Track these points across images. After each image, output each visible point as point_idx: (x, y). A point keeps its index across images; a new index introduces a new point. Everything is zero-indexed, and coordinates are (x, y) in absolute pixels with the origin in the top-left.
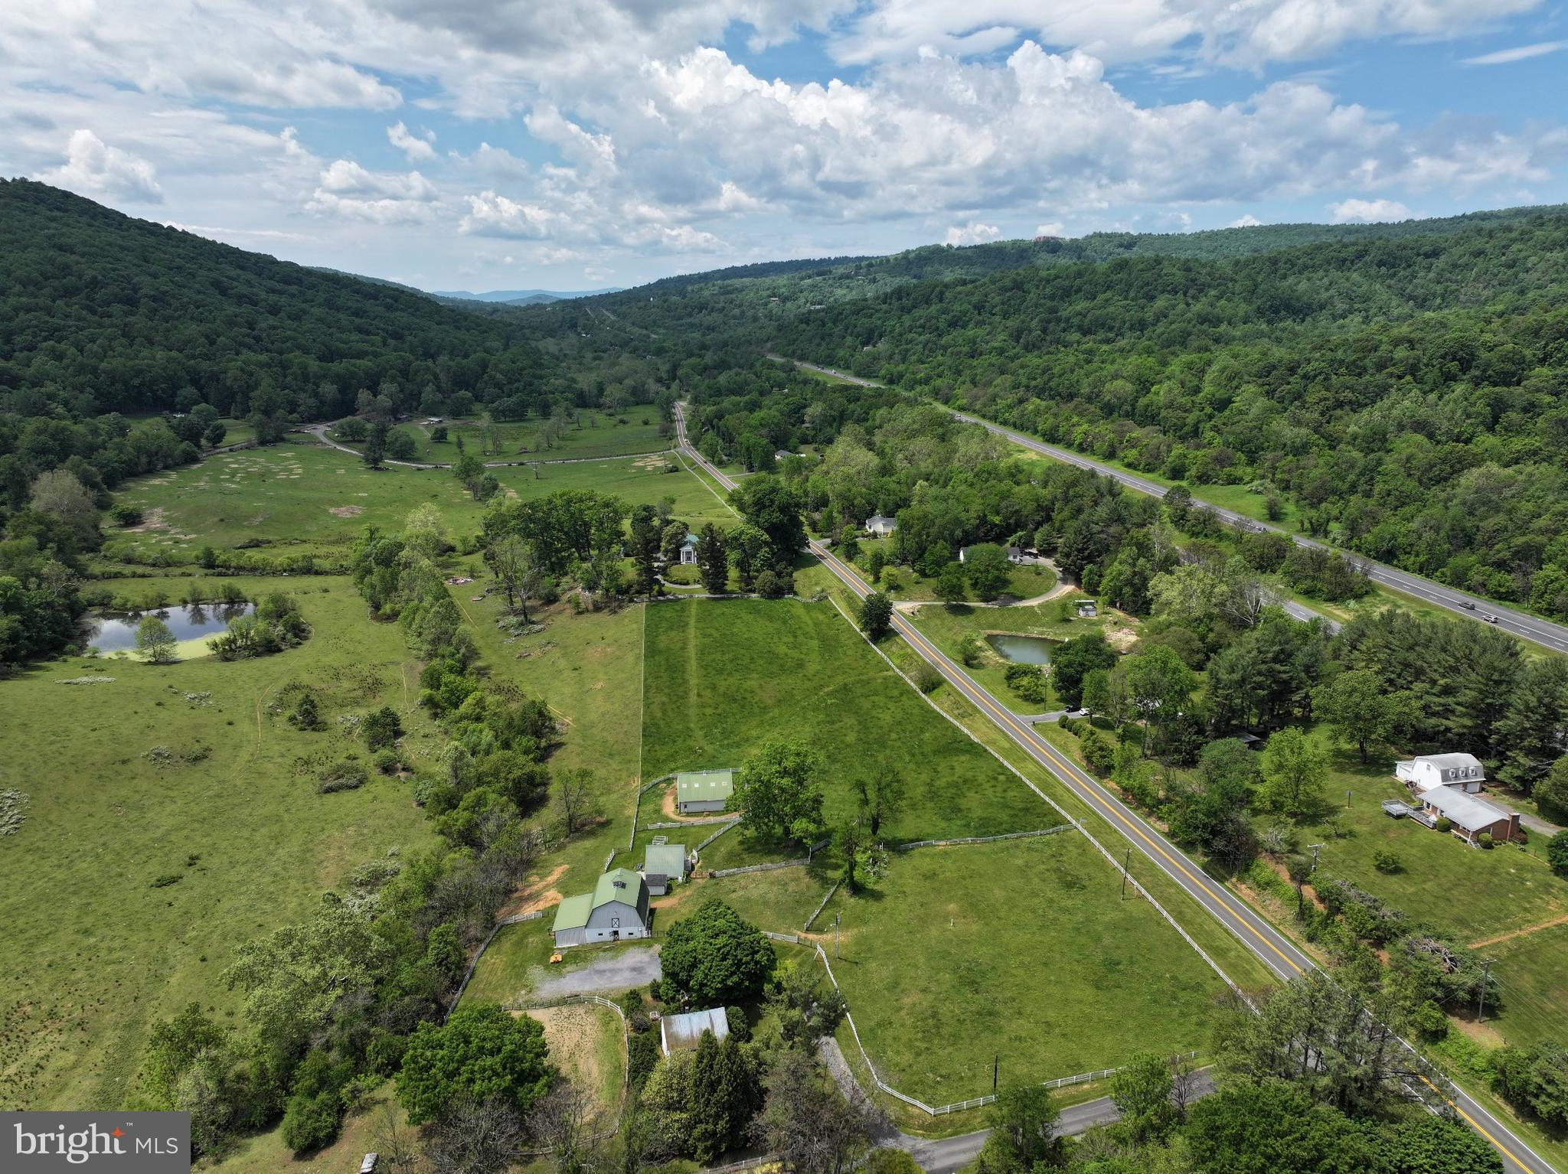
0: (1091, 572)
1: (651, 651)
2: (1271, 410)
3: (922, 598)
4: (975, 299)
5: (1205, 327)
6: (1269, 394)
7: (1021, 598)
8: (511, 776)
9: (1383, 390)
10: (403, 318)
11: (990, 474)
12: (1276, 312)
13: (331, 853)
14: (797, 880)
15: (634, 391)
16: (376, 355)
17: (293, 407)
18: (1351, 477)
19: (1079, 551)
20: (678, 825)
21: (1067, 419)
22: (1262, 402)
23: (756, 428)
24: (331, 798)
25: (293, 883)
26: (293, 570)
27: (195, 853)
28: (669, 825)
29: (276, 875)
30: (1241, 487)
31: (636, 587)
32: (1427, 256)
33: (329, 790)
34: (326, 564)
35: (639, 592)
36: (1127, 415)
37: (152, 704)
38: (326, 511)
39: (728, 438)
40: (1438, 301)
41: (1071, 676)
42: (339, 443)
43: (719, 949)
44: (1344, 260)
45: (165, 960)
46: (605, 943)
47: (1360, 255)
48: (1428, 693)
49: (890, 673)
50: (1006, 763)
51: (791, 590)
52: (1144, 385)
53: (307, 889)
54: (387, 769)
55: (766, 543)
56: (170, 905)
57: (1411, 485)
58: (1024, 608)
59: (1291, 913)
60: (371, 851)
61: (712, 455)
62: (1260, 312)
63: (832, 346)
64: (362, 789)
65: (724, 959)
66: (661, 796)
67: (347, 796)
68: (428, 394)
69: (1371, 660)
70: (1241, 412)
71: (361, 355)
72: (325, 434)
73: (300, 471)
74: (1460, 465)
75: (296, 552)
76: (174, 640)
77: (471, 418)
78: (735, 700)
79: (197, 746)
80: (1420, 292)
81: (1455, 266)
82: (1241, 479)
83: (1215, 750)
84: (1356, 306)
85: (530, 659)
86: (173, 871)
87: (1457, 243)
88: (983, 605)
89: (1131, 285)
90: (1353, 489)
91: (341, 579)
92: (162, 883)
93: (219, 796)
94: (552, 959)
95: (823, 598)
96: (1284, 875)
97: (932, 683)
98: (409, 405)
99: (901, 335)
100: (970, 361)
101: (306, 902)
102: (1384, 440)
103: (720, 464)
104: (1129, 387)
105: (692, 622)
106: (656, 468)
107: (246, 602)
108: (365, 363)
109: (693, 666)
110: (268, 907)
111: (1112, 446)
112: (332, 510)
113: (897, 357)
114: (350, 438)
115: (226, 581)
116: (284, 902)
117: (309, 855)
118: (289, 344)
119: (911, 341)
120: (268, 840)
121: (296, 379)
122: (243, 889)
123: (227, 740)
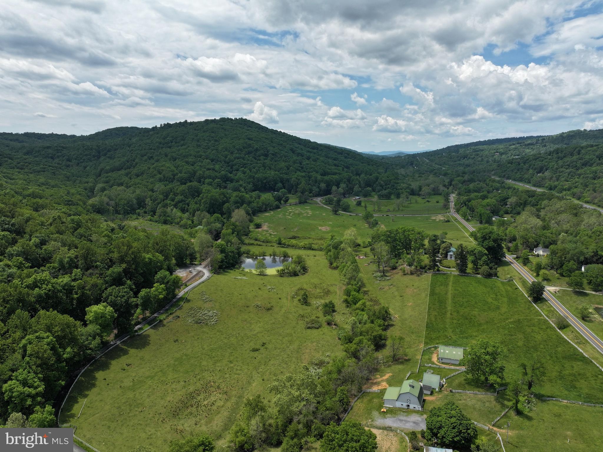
1: (433, 293)
3: (561, 286)
8: (373, 334)
13: (307, 351)
14: (490, 402)
15: (434, 190)
16: (340, 174)
17: (311, 191)
20: (438, 367)
23: (485, 206)
24: (309, 331)
25: (294, 359)
26: (305, 248)
27: (265, 342)
28: (434, 366)
29: (288, 355)
31: (428, 267)
33: (309, 328)
34: (316, 247)
35: (429, 269)
37: (258, 288)
38: (318, 228)
39: (472, 210)
42: (324, 204)
43: (452, 424)
45: (252, 377)
46: (403, 409)
49: (541, 318)
51: (496, 275)
53: (298, 362)
54: (329, 324)
55: (486, 254)
56: (255, 358)
60: (321, 353)
61: (464, 216)
64: (320, 330)
65: (454, 428)
66: (432, 353)
67: (315, 331)
68: (356, 188)
71: (335, 174)
72: (320, 201)
73: (311, 213)
75: (306, 242)
76: (266, 268)
77: (370, 198)
78: (467, 319)
79: (269, 305)
85: (384, 290)
86: (257, 347)
88: (594, 293)
91: (320, 253)
92: (255, 350)
93: (274, 323)
94: (382, 410)
95: (511, 280)
97: (563, 326)
98: (349, 192)
99: (557, 169)
100: (593, 181)
101: (297, 367)
103: (468, 220)
105: (451, 283)
106: (440, 220)
107: (289, 257)
108: (336, 177)
109: (449, 302)
110: (285, 366)
112: (320, 228)
113: (554, 178)
114: (328, 203)
115: (284, 249)
116: (290, 365)
117: (300, 350)
118: (312, 170)
119: (562, 172)
120: (287, 342)
121: (313, 182)
122: (278, 358)
123: (279, 305)
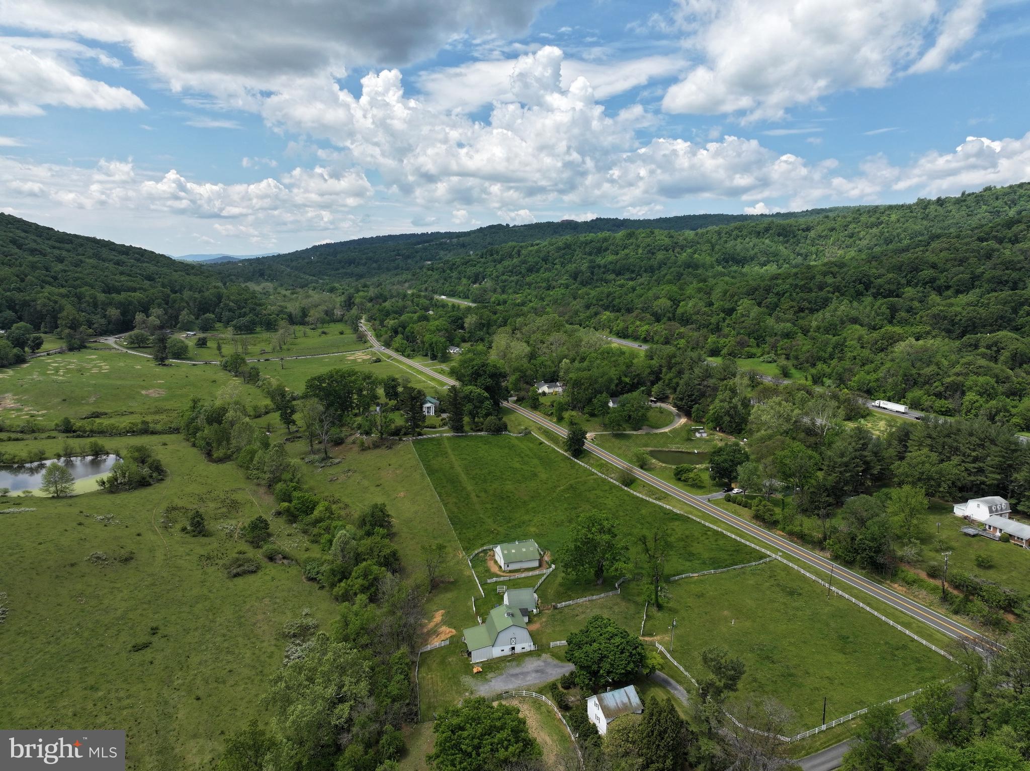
0: (698, 409)
1: (431, 471)
2: (764, 314)
3: (595, 431)
4: (542, 255)
5: (690, 270)
6: (759, 304)
7: (658, 428)
8: (382, 554)
9: (826, 302)
10: (152, 268)
11: (608, 353)
12: (727, 262)
13: (260, 617)
14: (617, 604)
15: (327, 313)
16: (145, 290)
17: (90, 324)
18: (830, 350)
19: (689, 396)
20: (508, 578)
21: (633, 323)
22: (756, 310)
23: (435, 332)
24: (239, 581)
25: (240, 639)
26: (134, 432)
27: (154, 625)
28: (502, 579)
29: (224, 635)
30: (756, 359)
31: (403, 430)
32: (803, 230)
33: (237, 575)
34: (159, 427)
35: (406, 434)
36: (669, 319)
37: (75, 524)
38: (139, 393)
39: (411, 339)
40: (814, 256)
41: (727, 469)
42: (128, 348)
44: (759, 233)
45: (166, 703)
46: (506, 656)
47: (767, 230)
48: (963, 462)
49: (595, 477)
50: (707, 524)
51: (505, 427)
52: (676, 302)
53: (254, 643)
54: (271, 558)
55: (486, 398)
56: (151, 663)
57: (866, 353)
58: (661, 433)
59: (936, 598)
60: (289, 614)
61: (400, 350)
62: (718, 262)
63: (453, 284)
64: (260, 574)
66: (485, 561)
67: (251, 578)
68: (184, 316)
70: (743, 316)
71: (134, 290)
72: (116, 342)
73: (107, 367)
74: (893, 340)
75: (137, 419)
76: (73, 479)
77: (215, 333)
78: (503, 499)
79: (123, 551)
80: (803, 251)
81: (820, 236)
82: (755, 355)
84: (771, 259)
85: (339, 481)
86: (142, 639)
87: (818, 223)
88: (635, 433)
89: (639, 246)
90: (831, 357)
91: (173, 437)
92: (137, 648)
93: (153, 584)
94: (475, 670)
95: (527, 433)
96: (923, 575)
97: (629, 481)
98: (172, 322)
99: (497, 277)
100: (548, 292)
101: (257, 652)
102: (835, 329)
103: (408, 356)
104: (669, 303)
105: (449, 451)
106: (364, 361)
107: (107, 454)
108: (137, 294)
109: (463, 477)
110: (230, 658)
111: (666, 338)
112: (143, 392)
113: (499, 290)
114: (137, 345)
115: (92, 440)
116: (240, 653)
117: (243, 620)
118: (78, 282)
119: (505, 281)
120: (206, 613)
121: (89, 305)
122: (204, 647)
123: (142, 546)
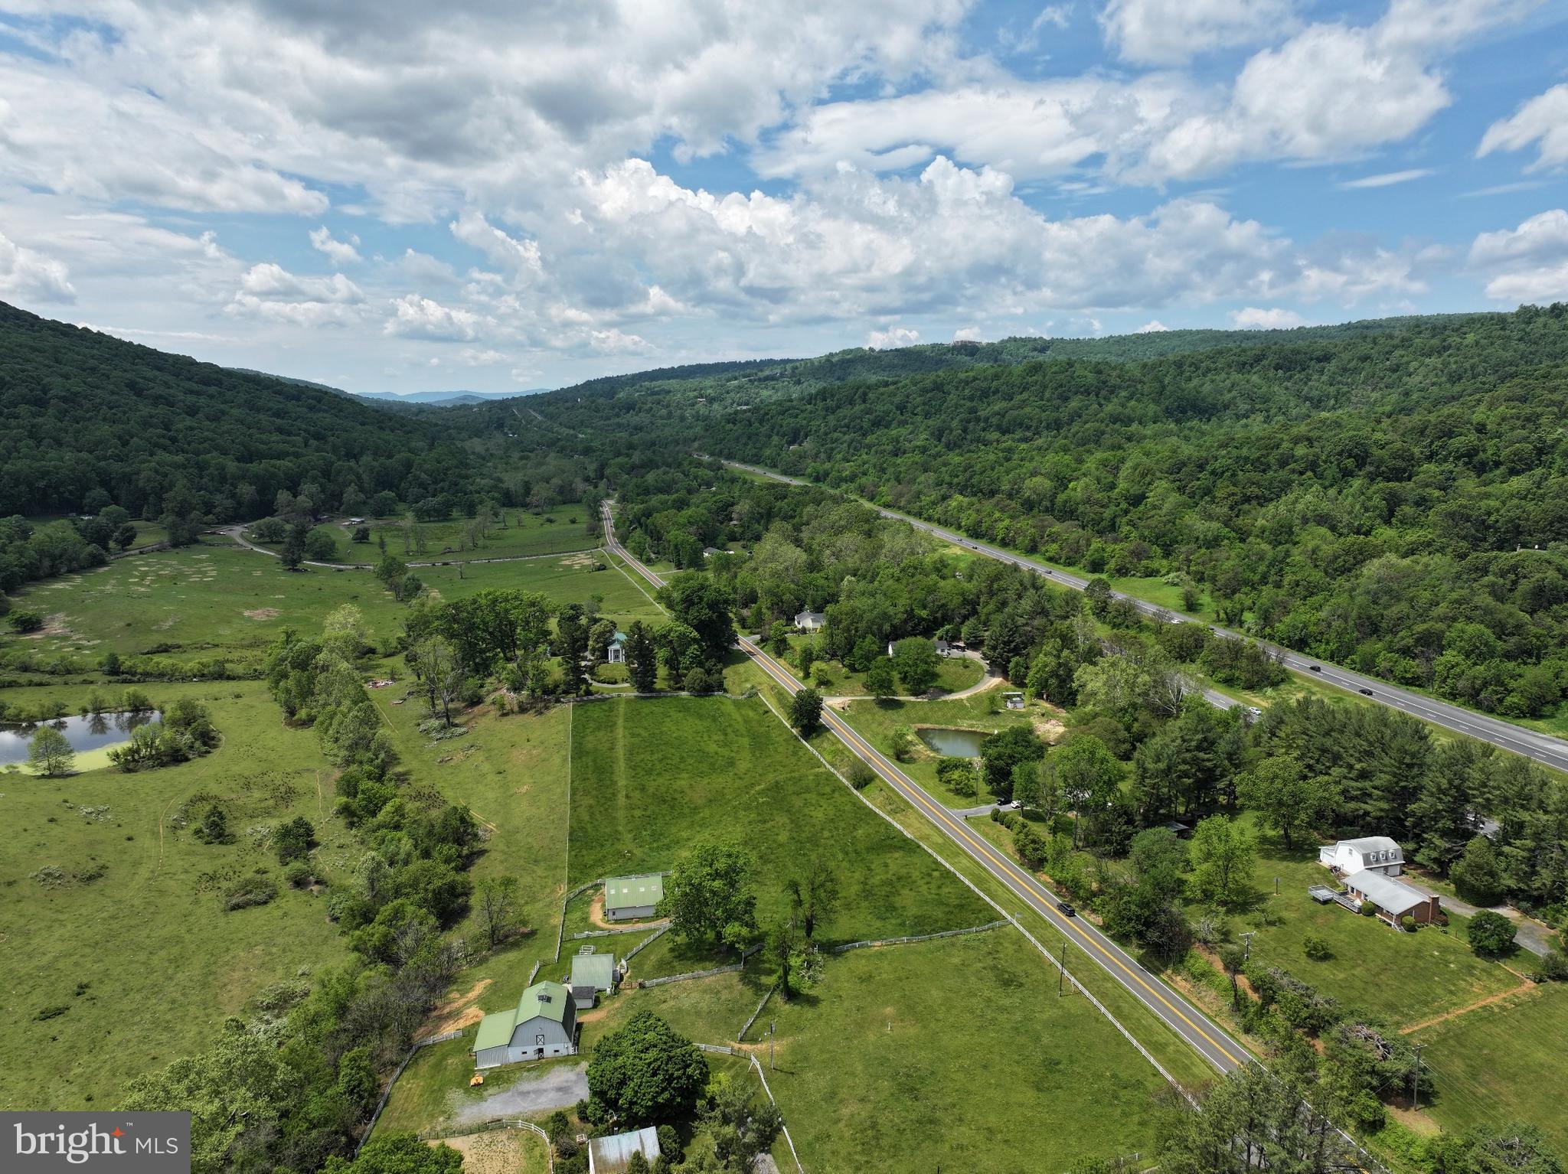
0: (1017, 664)
1: (579, 752)
2: (1184, 505)
3: (853, 693)
4: (897, 400)
5: (1117, 426)
6: (1181, 490)
7: (950, 692)
8: (431, 887)
9: (1286, 486)
10: (326, 419)
11: (916, 568)
12: (1184, 412)
13: (236, 975)
14: (729, 987)
15: (561, 490)
16: (297, 455)
17: (208, 508)
18: (1262, 568)
19: (1005, 643)
20: (606, 933)
21: (990, 515)
22: (1174, 498)
23: (684, 526)
24: (238, 915)
25: (193, 1009)
26: (203, 675)
27: (86, 981)
28: (597, 933)
29: (173, 1002)
30: (1158, 579)
31: (562, 687)
32: (1319, 360)
33: (236, 907)
34: (239, 669)
35: (566, 692)
36: (1047, 510)
37: (44, 820)
38: (241, 614)
39: (656, 536)
40: (1332, 402)
41: (1002, 769)
42: (256, 544)
43: (649, 1064)
44: (1244, 364)
46: (529, 1062)
47: (1258, 359)
48: (1345, 778)
49: (822, 770)
50: (939, 859)
51: (720, 687)
52: (1062, 482)
53: (207, 1015)
54: (299, 883)
55: (695, 640)
56: (55, 1039)
57: (1317, 576)
58: (953, 701)
59: (1226, 1004)
60: (280, 971)
61: (640, 553)
62: (1168, 412)
63: (758, 445)
64: (272, 905)
65: (654, 1074)
66: (589, 903)
67: (255, 912)
68: (351, 494)
69: (1290, 746)
70: (1154, 507)
71: (280, 456)
72: (242, 535)
73: (214, 573)
74: (1363, 556)
75: (207, 657)
76: (71, 751)
77: (394, 519)
78: (665, 801)
79: (92, 864)
80: (1315, 393)
81: (1345, 370)
82: (1158, 572)
83: (1145, 839)
84: (1258, 406)
85: (452, 763)
86: (59, 1002)
87: (1345, 348)
88: (913, 699)
89: (1046, 387)
90: (1264, 580)
91: (255, 685)
92: (45, 1015)
93: (113, 917)
94: (473, 1082)
95: (753, 694)
96: (1218, 965)
97: (864, 779)
98: (331, 505)
99: (826, 434)
100: (894, 459)
101: (206, 1030)
102: (1291, 532)
103: (649, 562)
104: (1048, 484)
105: (620, 722)
106: (583, 567)
107: (152, 709)
108: (286, 463)
109: (621, 766)
110: (165, 1037)
111: (1033, 540)
112: (246, 614)
113: (823, 456)
114: (267, 540)
115: (131, 689)
116: (181, 1031)
117: (211, 978)
118: (206, 445)
119: (836, 440)
120: (167, 964)
121: (212, 480)
122: (138, 1018)
123: (125, 857)
